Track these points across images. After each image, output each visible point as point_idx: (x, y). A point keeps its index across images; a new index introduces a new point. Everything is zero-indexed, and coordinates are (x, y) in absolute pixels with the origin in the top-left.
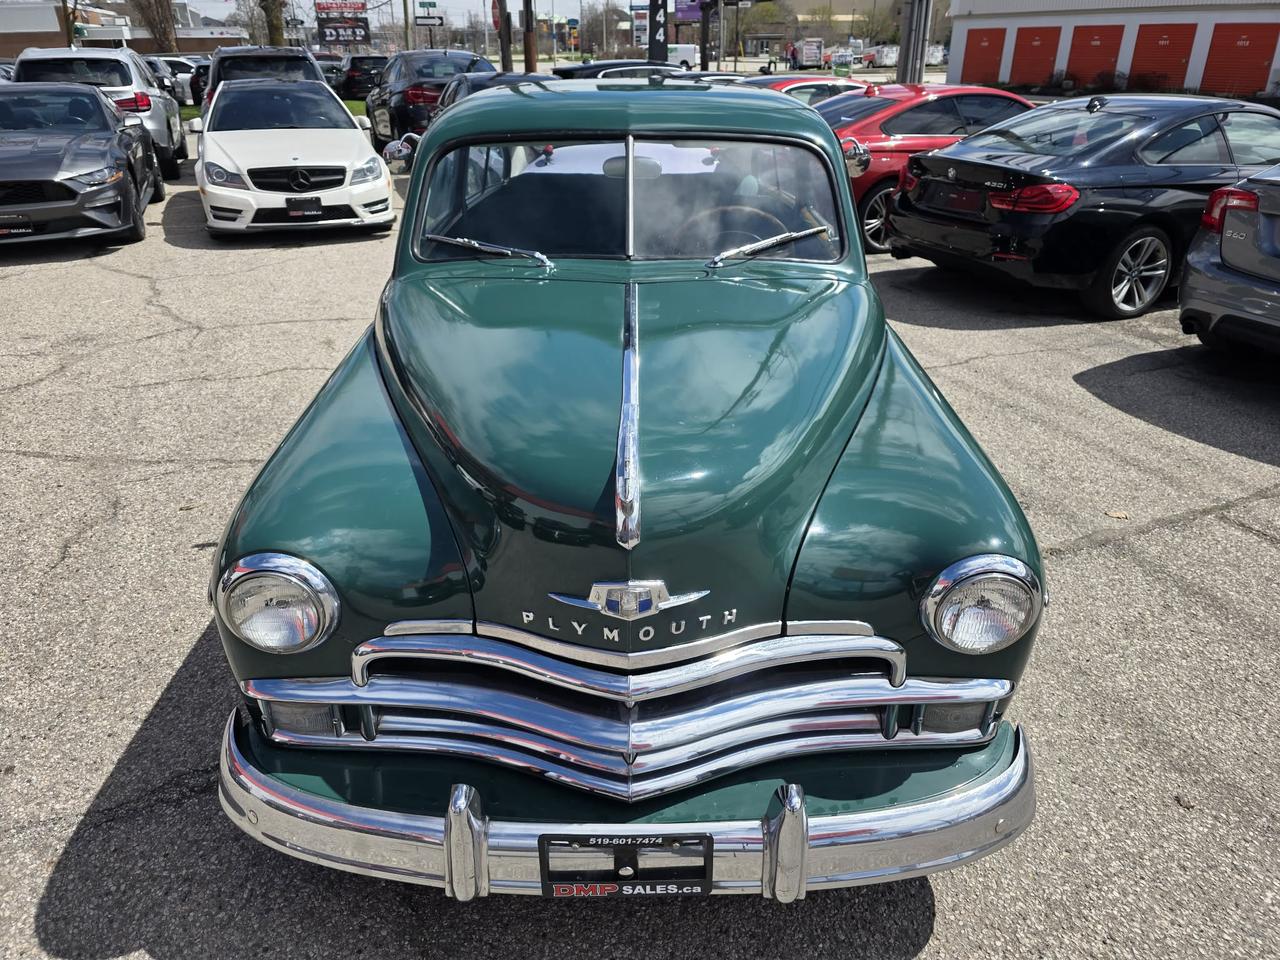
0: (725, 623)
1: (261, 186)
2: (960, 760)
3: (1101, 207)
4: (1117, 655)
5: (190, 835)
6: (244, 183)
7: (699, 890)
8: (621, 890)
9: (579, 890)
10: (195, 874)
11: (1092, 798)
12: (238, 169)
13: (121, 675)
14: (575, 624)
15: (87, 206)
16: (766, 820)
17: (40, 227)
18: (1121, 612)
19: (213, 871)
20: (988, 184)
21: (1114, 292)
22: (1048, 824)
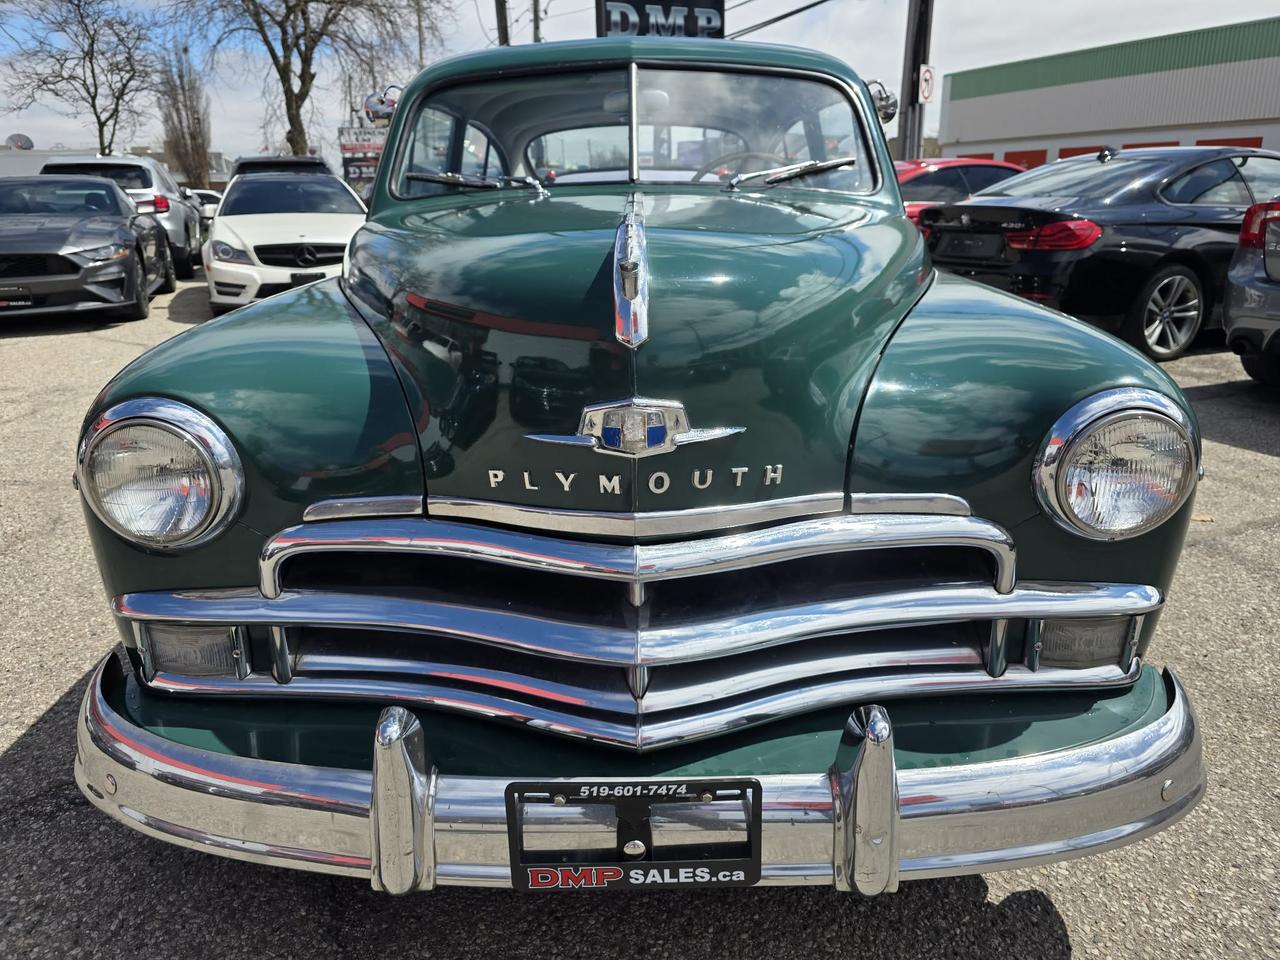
0: (768, 482)
1: (266, 261)
2: (1095, 706)
4: (1239, 650)
5: (57, 853)
6: (250, 259)
7: (742, 878)
8: (627, 876)
9: (566, 877)
10: (53, 900)
11: (1252, 803)
12: (244, 245)
13: (16, 679)
14: (560, 476)
15: (89, 280)
16: (835, 773)
17: (40, 300)
18: (1232, 608)
19: (76, 897)
20: (1004, 225)
21: (1146, 333)
22: (1202, 834)
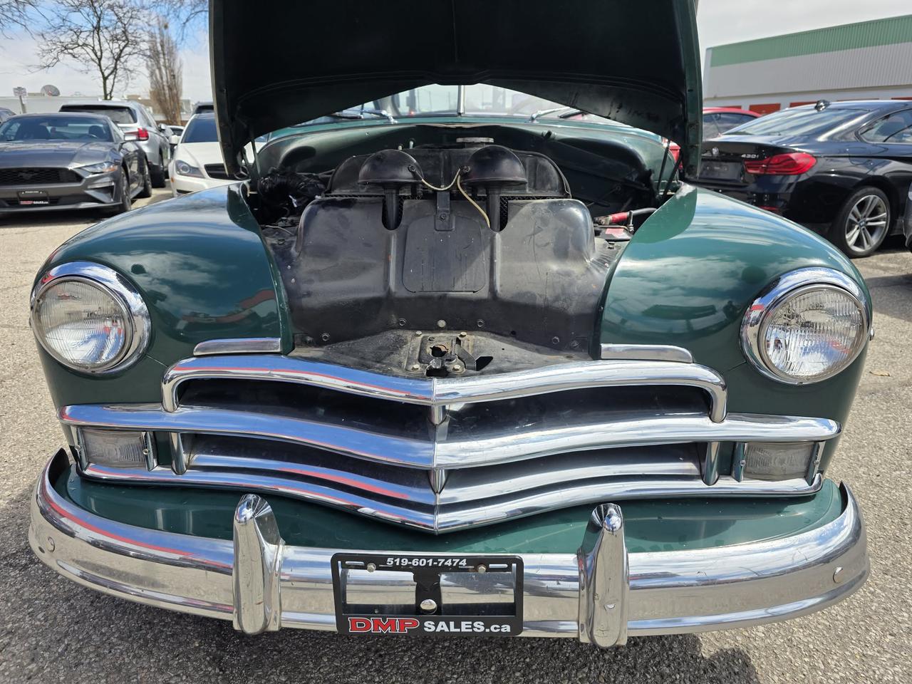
1: (212, 176)
3: (833, 173)
4: (904, 472)
5: (26, 594)
6: (201, 173)
7: (509, 630)
8: (422, 626)
10: (19, 628)
11: (907, 587)
12: (198, 164)
13: (11, 468)
15: (89, 187)
16: (582, 554)
17: (54, 201)
18: (900, 441)
19: (37, 627)
20: (744, 156)
21: (847, 237)
22: (868, 610)
